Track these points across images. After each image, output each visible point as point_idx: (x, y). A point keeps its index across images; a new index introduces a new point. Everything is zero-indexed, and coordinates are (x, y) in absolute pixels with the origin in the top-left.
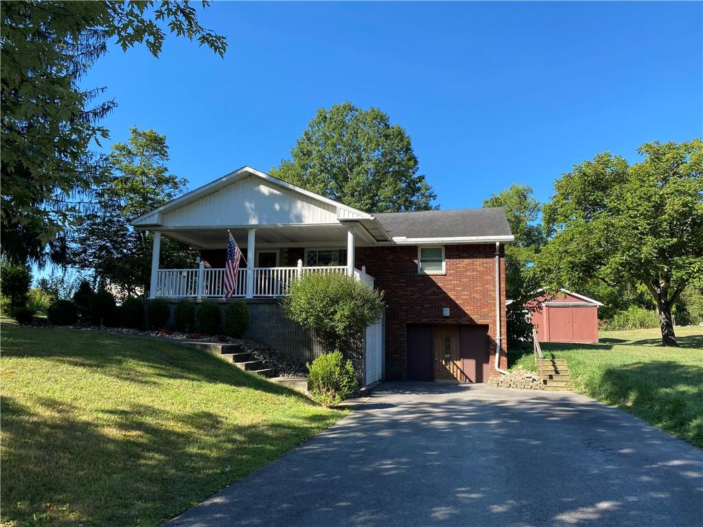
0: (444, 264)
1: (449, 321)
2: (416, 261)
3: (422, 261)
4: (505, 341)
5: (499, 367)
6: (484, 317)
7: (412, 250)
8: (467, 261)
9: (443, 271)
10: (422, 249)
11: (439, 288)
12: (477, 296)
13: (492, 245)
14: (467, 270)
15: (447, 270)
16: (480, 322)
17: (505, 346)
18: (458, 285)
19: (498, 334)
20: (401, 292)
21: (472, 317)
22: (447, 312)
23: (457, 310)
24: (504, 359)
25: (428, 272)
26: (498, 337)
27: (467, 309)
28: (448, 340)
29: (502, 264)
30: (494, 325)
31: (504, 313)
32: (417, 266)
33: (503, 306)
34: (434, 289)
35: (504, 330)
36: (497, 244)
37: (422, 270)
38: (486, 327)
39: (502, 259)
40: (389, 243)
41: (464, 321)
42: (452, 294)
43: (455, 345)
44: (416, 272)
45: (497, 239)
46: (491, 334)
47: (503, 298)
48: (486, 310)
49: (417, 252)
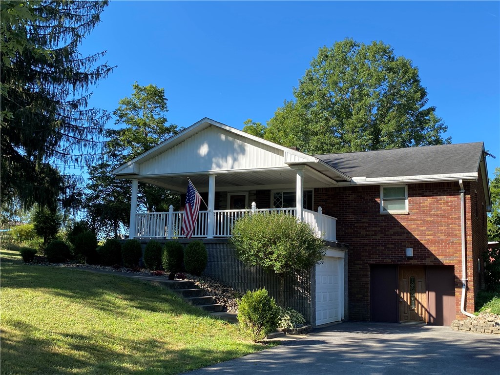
0: (407, 202)
1: (414, 262)
2: (378, 200)
3: (384, 200)
4: (471, 283)
5: (465, 310)
6: (450, 257)
7: (374, 190)
8: (431, 199)
9: (406, 211)
10: (385, 189)
11: (402, 227)
12: (442, 236)
13: (456, 183)
14: (430, 210)
15: (410, 209)
16: (446, 262)
17: (471, 288)
18: (422, 225)
19: (464, 274)
20: (363, 232)
21: (439, 258)
22: (410, 252)
23: (421, 250)
24: (472, 300)
25: (391, 212)
26: (464, 279)
27: (432, 249)
28: (413, 281)
29: (469, 204)
30: (461, 266)
31: (470, 253)
32: (379, 205)
33: (470, 246)
34: (397, 229)
35: (470, 271)
36: (461, 182)
37: (385, 209)
38: (451, 268)
39: (468, 197)
40: (349, 183)
41: (428, 262)
42: (416, 234)
43: (420, 283)
44: (379, 211)
45: (460, 176)
46: (456, 273)
47: (469, 239)
48: (451, 250)
49: (379, 191)
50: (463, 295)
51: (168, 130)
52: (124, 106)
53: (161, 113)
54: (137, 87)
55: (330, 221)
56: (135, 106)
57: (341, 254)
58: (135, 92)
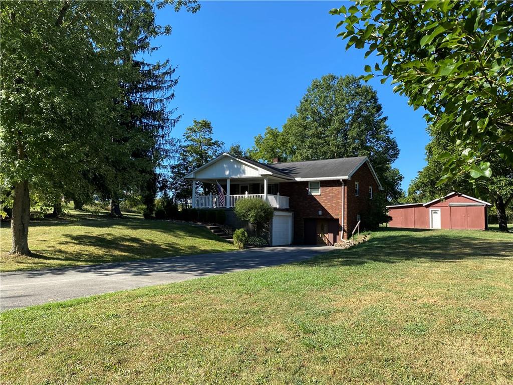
0: (320, 189)
1: (322, 217)
2: (307, 189)
3: (310, 189)
4: (346, 226)
5: (343, 238)
6: (337, 215)
7: (306, 183)
8: (330, 188)
9: (319, 194)
10: (311, 183)
11: (318, 201)
12: (334, 205)
13: (339, 181)
14: (329, 193)
15: (321, 193)
16: (335, 217)
17: (346, 229)
18: (326, 200)
19: (343, 223)
20: (301, 204)
21: (332, 215)
22: (320, 213)
23: (325, 212)
24: (345, 234)
25: (313, 194)
26: (343, 224)
27: (330, 211)
28: (322, 226)
29: (346, 190)
30: (341, 219)
31: (346, 213)
32: (308, 191)
33: (346, 210)
34: (315, 202)
35: (346, 221)
36: (341, 180)
37: (310, 193)
38: (338, 220)
39: (346, 187)
40: (293, 181)
41: (328, 217)
42: (323, 204)
43: (326, 228)
44: (308, 194)
45: (341, 178)
46: (340, 223)
47: (346, 206)
48: (338, 211)
49: (308, 184)
50: (342, 231)
51: (214, 144)
52: (189, 131)
53: (210, 135)
54: (195, 122)
55: (285, 200)
56: (195, 131)
57: (290, 214)
58: (194, 124)
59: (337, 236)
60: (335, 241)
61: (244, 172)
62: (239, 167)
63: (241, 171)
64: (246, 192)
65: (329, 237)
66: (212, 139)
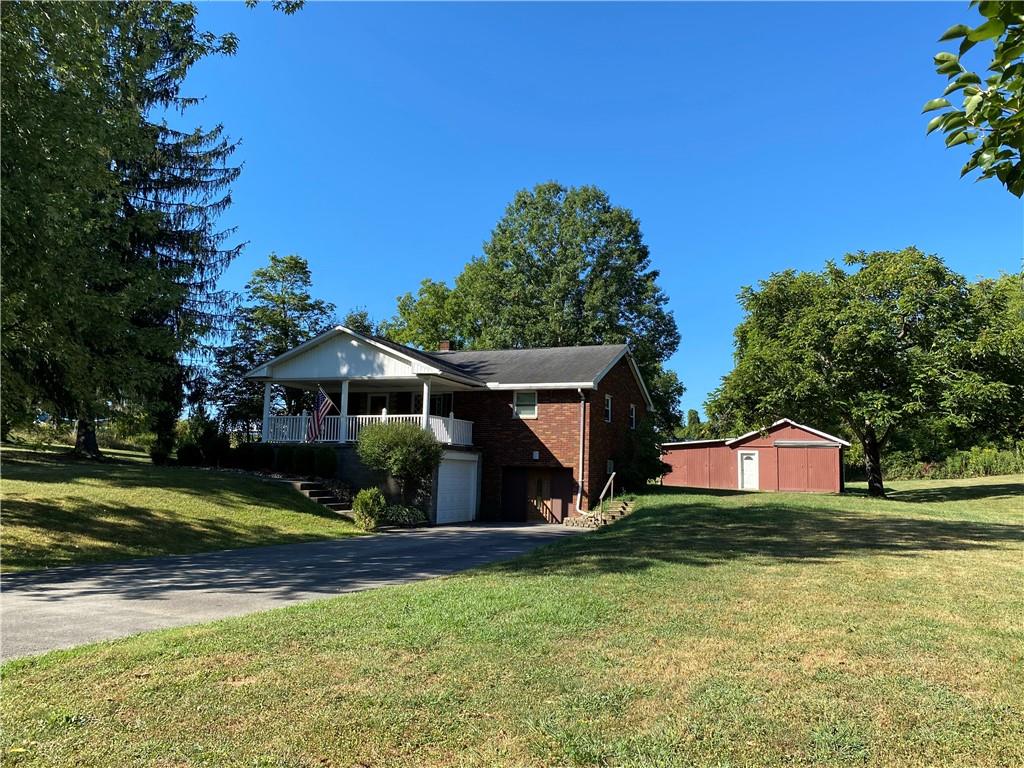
0: (536, 408)
1: (538, 464)
2: (511, 406)
3: (517, 405)
4: (586, 484)
5: (580, 508)
6: (570, 460)
7: (508, 395)
8: (556, 405)
9: (535, 416)
10: (517, 394)
11: (531, 432)
12: (564, 440)
13: (576, 391)
14: (555, 415)
15: (538, 414)
16: (566, 465)
17: (586, 489)
18: (547, 430)
19: (581, 476)
20: (497, 436)
21: (560, 460)
22: (536, 455)
23: (546, 454)
24: (585, 500)
25: (522, 416)
26: (580, 480)
27: (555, 453)
28: (540, 483)
29: (588, 411)
30: (578, 468)
31: (587, 456)
32: (512, 410)
33: (587, 450)
34: (526, 433)
35: (586, 473)
36: (579, 390)
37: (517, 414)
38: (570, 470)
39: (588, 404)
40: (482, 389)
41: (552, 465)
42: (542, 438)
43: (546, 487)
44: (512, 416)
45: (579, 385)
46: (574, 476)
47: (587, 443)
48: (571, 454)
49: (512, 397)
50: (579, 495)
51: (313, 307)
52: (259, 279)
53: (304, 288)
54: (274, 259)
55: (465, 427)
56: (272, 279)
57: (474, 457)
58: (271, 263)
59: (570, 505)
60: (565, 514)
61: (381, 368)
62: (371, 358)
63: (375, 365)
64: (384, 410)
65: (554, 505)
66: (308, 297)
